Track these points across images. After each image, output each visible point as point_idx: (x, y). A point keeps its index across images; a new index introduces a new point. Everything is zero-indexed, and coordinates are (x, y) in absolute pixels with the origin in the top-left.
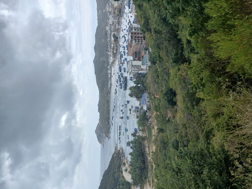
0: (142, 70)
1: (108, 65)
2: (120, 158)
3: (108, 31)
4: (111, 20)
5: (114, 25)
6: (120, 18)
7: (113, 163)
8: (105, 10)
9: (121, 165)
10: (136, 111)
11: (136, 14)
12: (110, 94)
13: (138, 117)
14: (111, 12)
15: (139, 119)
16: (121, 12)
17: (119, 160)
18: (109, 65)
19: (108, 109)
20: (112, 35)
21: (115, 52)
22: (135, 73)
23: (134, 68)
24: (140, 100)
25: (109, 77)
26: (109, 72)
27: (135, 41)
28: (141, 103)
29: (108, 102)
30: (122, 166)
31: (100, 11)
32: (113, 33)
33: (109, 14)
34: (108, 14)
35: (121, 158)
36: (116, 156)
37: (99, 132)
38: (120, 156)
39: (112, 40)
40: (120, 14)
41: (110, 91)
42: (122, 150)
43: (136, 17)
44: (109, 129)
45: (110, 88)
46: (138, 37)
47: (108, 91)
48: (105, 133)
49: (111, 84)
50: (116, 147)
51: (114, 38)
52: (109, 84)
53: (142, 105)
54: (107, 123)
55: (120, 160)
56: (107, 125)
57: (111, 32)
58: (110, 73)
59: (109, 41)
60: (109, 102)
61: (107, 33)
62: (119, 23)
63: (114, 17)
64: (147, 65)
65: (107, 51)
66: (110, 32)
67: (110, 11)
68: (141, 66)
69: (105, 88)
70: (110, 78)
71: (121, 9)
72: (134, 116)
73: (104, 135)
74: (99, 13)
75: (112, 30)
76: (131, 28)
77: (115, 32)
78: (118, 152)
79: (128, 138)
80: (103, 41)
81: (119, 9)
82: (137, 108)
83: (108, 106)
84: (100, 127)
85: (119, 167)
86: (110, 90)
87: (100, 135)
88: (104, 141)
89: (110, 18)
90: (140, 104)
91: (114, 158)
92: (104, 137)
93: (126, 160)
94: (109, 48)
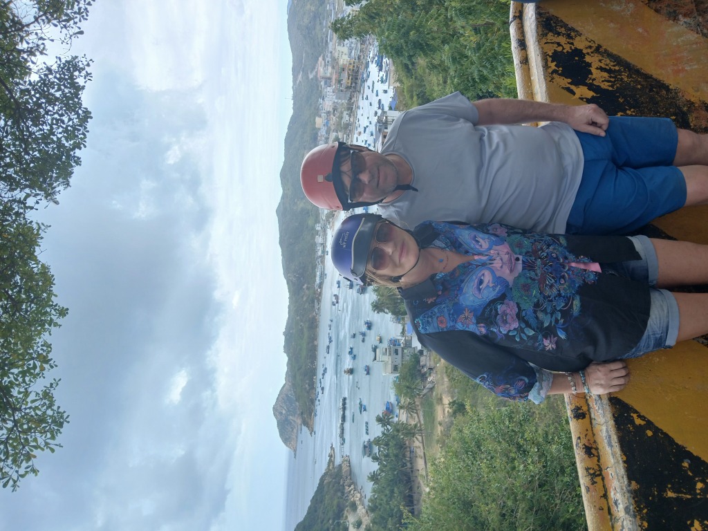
1: (317, 221)
2: (341, 487)
3: (319, 129)
4: (330, 99)
5: (337, 115)
6: (355, 96)
7: (321, 502)
8: (314, 73)
9: (343, 510)
10: (392, 352)
11: (398, 84)
12: (319, 301)
13: (395, 368)
14: (330, 79)
15: (398, 375)
16: (357, 79)
17: (339, 494)
18: (319, 222)
19: (311, 345)
24: (403, 319)
25: (320, 253)
26: (319, 240)
28: (406, 328)
29: (313, 325)
30: (347, 511)
31: (300, 76)
32: (335, 134)
33: (325, 83)
34: (322, 83)
35: (344, 489)
36: (329, 483)
37: (284, 412)
38: (341, 483)
40: (354, 85)
41: (320, 294)
42: (350, 466)
43: (399, 93)
44: (312, 402)
45: (321, 286)
47: (315, 293)
48: (302, 413)
49: (323, 275)
50: (331, 456)
52: (318, 274)
53: (410, 335)
54: (309, 385)
55: (343, 493)
56: (308, 392)
57: (328, 132)
58: (322, 244)
60: (317, 326)
61: (317, 134)
62: (351, 108)
63: (338, 92)
66: (326, 133)
67: (328, 75)
69: (305, 287)
70: (320, 257)
71: (358, 71)
72: (386, 364)
73: (299, 421)
74: (298, 82)
75: (333, 128)
76: (383, 124)
77: (340, 131)
78: (336, 470)
79: (367, 430)
81: (353, 70)
82: (394, 342)
83: (313, 338)
84: (287, 395)
85: (339, 514)
86: (319, 290)
87: (286, 420)
88: (297, 437)
89: (328, 93)
90: (403, 333)
91: (326, 489)
92: (299, 427)
93: (359, 495)
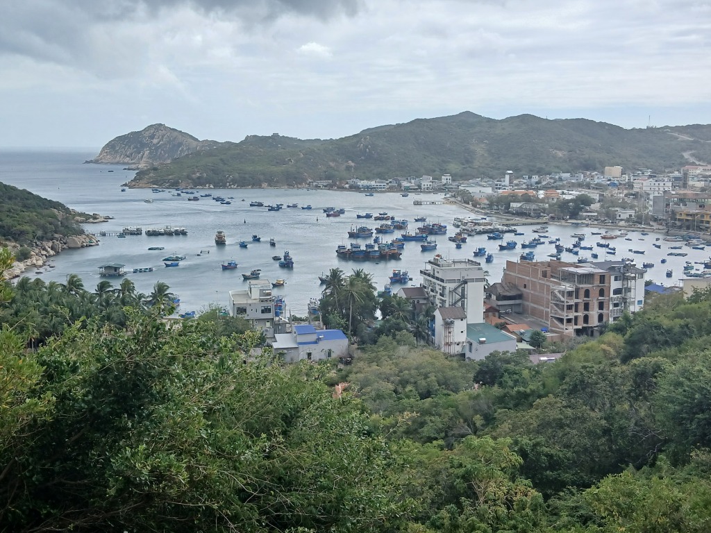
0: (448, 325)
1: (455, 177)
2: (49, 235)
3: (603, 173)
4: (653, 187)
5: (628, 200)
6: (661, 227)
7: (25, 206)
8: (692, 160)
9: (16, 240)
10: (266, 304)
11: (689, 293)
12: (330, 187)
13: (242, 310)
14: (685, 186)
15: (231, 315)
16: (688, 228)
17: (40, 233)
18: (453, 180)
19: (262, 177)
20: (584, 192)
21: (513, 205)
22: (432, 293)
23: (456, 289)
24: (317, 319)
25: (405, 184)
26: (426, 182)
27: (570, 294)
28: (303, 324)
29: (293, 180)
30: (15, 247)
31: (686, 138)
32: (597, 197)
33: (677, 179)
34: (676, 174)
35: (48, 240)
36: (54, 217)
37: (155, 141)
38: (56, 236)
39: (563, 193)
40: (678, 223)
41: (342, 188)
42: (82, 247)
43: (673, 296)
44: (174, 185)
45: (355, 188)
46: (587, 307)
47: (341, 180)
48: (155, 169)
49: (370, 191)
50: (95, 218)
51: (572, 200)
52: (373, 183)
53: (294, 330)
54: (199, 178)
55: (41, 239)
56: (188, 177)
57: (599, 187)
58: (420, 187)
59: (560, 179)
60: (290, 185)
61: (595, 170)
62: (639, 222)
63: (666, 198)
64: (471, 344)
65: (518, 173)
66: (596, 184)
67: (691, 183)
68: (465, 321)
69: (351, 163)
70: (400, 185)
71: (701, 230)
72: (247, 295)
73: (142, 165)
74: (676, 135)
75: (607, 194)
76: (624, 271)
77: (602, 206)
78: (75, 226)
79: (141, 271)
80: (560, 154)
81: (702, 222)
82: (279, 306)
83: (272, 181)
84: (180, 144)
86: (347, 186)
87: (143, 145)
88: (118, 163)
89: (662, 184)
90: (295, 319)
91: (46, 212)
92: (133, 166)
93: (40, 263)
94: (530, 178)
